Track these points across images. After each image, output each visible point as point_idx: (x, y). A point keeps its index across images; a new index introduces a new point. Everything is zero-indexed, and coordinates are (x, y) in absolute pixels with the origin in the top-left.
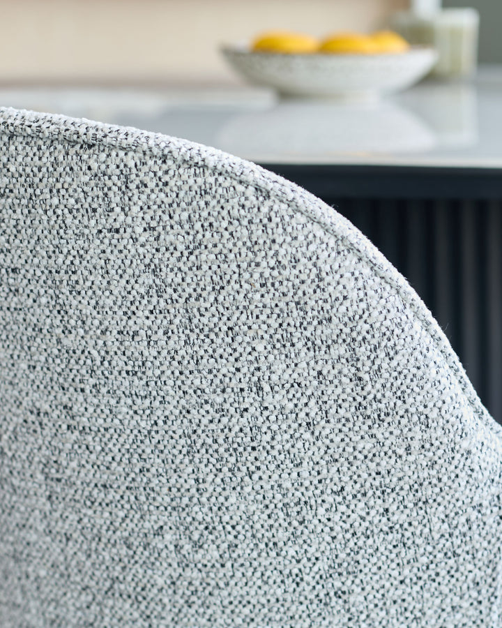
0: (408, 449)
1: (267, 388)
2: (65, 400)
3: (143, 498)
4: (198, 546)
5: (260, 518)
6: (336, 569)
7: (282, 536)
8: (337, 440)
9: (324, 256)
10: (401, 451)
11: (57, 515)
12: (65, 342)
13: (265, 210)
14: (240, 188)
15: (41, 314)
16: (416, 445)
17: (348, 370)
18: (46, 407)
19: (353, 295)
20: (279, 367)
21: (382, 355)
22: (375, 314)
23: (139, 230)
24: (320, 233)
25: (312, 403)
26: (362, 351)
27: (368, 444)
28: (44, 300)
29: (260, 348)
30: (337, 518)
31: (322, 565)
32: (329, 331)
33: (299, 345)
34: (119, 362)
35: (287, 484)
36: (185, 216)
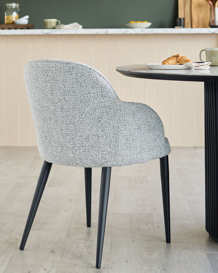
0: (108, 101)
1: (91, 93)
2: (64, 97)
3: (74, 109)
4: (82, 115)
5: (90, 111)
6: (99, 118)
7: (93, 113)
8: (99, 100)
9: (97, 76)
10: (107, 101)
11: (62, 114)
12: (65, 89)
13: (90, 71)
14: (87, 68)
15: (61, 86)
16: (109, 101)
17: (101, 91)
18: (61, 98)
19: (101, 81)
20: (92, 91)
21: (105, 89)
22: (104, 84)
23: (75, 74)
24: (97, 74)
25: (96, 95)
26: (102, 88)
27: (103, 101)
28: (62, 84)
29: (90, 88)
30: (99, 111)
31: (98, 117)
32: (98, 86)
33: (95, 88)
34: (72, 91)
35: (93, 106)
36: (80, 72)
